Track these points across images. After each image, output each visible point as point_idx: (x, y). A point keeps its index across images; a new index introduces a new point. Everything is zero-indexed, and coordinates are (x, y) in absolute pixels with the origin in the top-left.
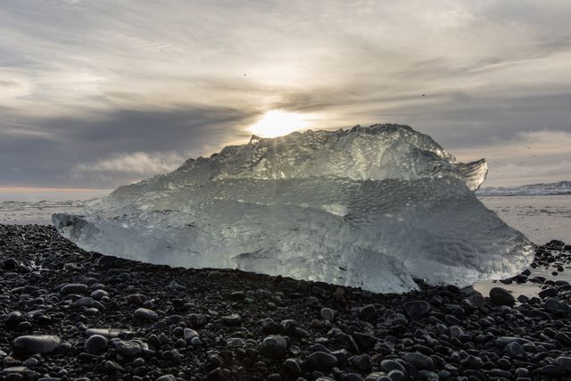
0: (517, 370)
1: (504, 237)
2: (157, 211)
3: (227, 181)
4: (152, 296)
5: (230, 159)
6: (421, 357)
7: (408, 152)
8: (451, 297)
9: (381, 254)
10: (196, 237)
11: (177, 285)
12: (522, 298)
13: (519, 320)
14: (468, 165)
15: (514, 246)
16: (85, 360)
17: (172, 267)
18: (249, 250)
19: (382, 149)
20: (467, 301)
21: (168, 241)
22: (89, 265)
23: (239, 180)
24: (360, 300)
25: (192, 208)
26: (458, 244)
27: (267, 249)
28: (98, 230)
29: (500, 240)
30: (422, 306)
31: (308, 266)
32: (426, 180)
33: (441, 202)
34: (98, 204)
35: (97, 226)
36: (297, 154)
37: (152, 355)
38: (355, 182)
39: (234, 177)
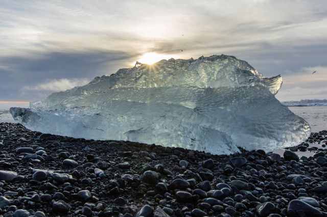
0: (299, 190)
1: (292, 120)
2: (76, 107)
3: (121, 89)
4: (74, 154)
5: (123, 76)
6: (241, 183)
7: (234, 71)
8: (260, 156)
9: (217, 131)
10: (101, 121)
11: (89, 149)
12: (303, 158)
13: (301, 167)
14: (270, 79)
15: (298, 126)
16: (33, 184)
17: (86, 139)
18: (135, 128)
19: (218, 69)
20: (270, 157)
21: (84, 124)
22: (33, 140)
23: (128, 88)
24: (204, 158)
25: (99, 105)
26: (265, 125)
27: (146, 128)
28: (39, 117)
29: (290, 122)
30: (242, 160)
31: (172, 138)
32: (244, 87)
33: (254, 100)
34: (39, 104)
35: (38, 114)
36: (165, 72)
37: (75, 181)
38: (200, 89)
39: (125, 86)
